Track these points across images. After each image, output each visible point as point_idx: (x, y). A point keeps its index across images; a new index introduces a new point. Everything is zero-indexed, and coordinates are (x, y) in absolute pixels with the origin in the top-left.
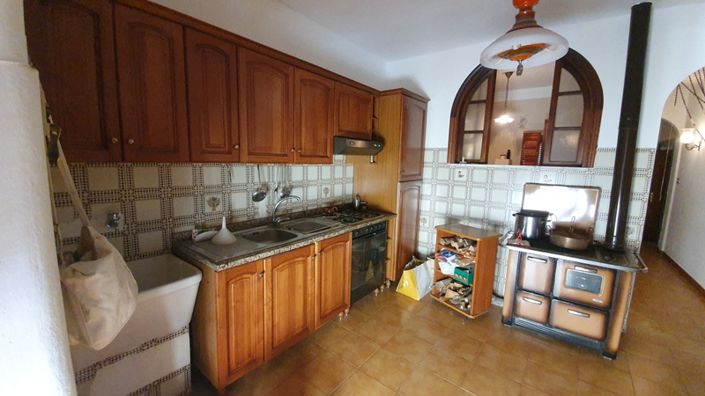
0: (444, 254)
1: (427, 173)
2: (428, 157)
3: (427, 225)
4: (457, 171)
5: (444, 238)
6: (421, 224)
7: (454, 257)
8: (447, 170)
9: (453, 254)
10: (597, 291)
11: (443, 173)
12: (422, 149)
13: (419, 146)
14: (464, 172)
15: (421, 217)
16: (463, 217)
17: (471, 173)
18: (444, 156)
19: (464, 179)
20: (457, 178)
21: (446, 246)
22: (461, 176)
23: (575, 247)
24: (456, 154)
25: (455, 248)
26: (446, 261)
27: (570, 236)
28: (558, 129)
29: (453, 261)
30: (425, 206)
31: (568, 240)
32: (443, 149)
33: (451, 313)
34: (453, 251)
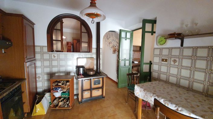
0: (56, 89)
1: (38, 56)
2: (37, 49)
3: (41, 79)
4: (53, 55)
5: (53, 83)
6: (37, 79)
7: (60, 89)
8: (48, 55)
9: (59, 88)
10: (99, 84)
11: (46, 56)
12: (34, 46)
13: (33, 44)
14: (56, 55)
15: (37, 76)
16: (58, 72)
17: (58, 56)
18: (46, 49)
19: (56, 58)
20: (53, 58)
21: (55, 86)
22: (54, 57)
23: (93, 74)
24: (51, 48)
25: (60, 85)
26: (58, 92)
27: (92, 71)
28: (83, 42)
29: (60, 91)
30: (39, 71)
31: (91, 72)
32: (45, 46)
33: (62, 111)
34: (60, 87)
